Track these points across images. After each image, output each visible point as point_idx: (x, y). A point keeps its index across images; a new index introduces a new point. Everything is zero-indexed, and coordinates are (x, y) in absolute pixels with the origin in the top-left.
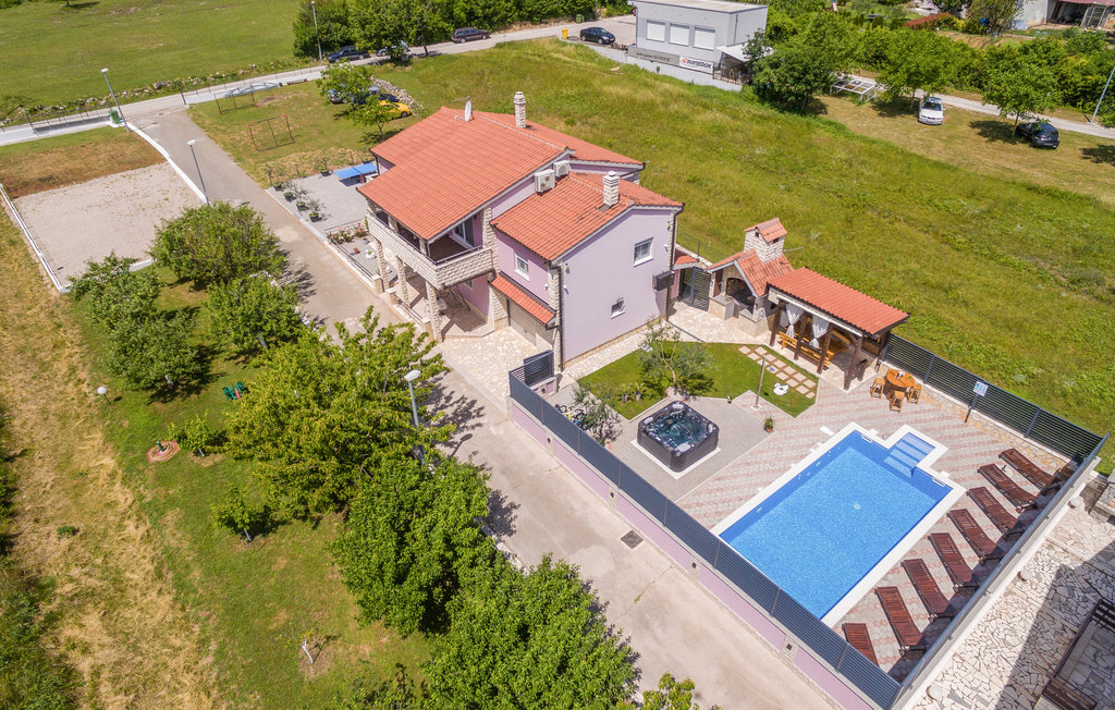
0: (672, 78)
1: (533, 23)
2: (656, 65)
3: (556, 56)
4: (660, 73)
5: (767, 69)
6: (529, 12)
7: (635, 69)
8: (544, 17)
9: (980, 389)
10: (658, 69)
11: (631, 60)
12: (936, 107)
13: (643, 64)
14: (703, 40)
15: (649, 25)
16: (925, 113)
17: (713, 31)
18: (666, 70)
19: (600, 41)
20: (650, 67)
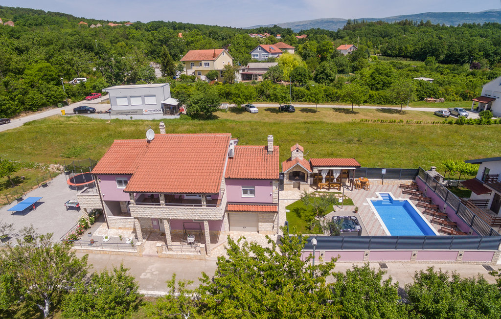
0: (142, 120)
1: (33, 111)
2: (130, 116)
4: (133, 119)
5: (194, 105)
6: (30, 105)
7: (117, 120)
8: (39, 107)
9: (384, 172)
10: (131, 118)
11: (114, 117)
13: (121, 117)
14: (149, 101)
15: (117, 99)
16: (252, 109)
17: (155, 96)
18: (135, 117)
19: (89, 112)
20: (128, 118)
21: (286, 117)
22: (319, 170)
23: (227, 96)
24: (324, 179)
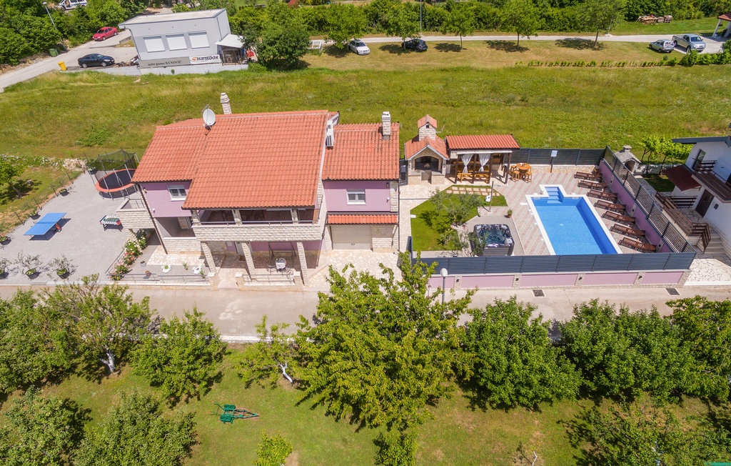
0: (190, 74)
2: (171, 69)
3: (76, 85)
4: (176, 73)
5: (268, 47)
6: (4, 54)
7: (151, 76)
8: (20, 57)
9: (554, 154)
10: (173, 71)
11: (145, 72)
12: (362, 44)
13: (157, 71)
14: (197, 41)
15: (146, 41)
16: (360, 49)
17: (206, 33)
18: (179, 70)
19: (104, 64)
20: (167, 71)
21: (412, 61)
22: (459, 155)
23: (320, 25)
24: (466, 168)
